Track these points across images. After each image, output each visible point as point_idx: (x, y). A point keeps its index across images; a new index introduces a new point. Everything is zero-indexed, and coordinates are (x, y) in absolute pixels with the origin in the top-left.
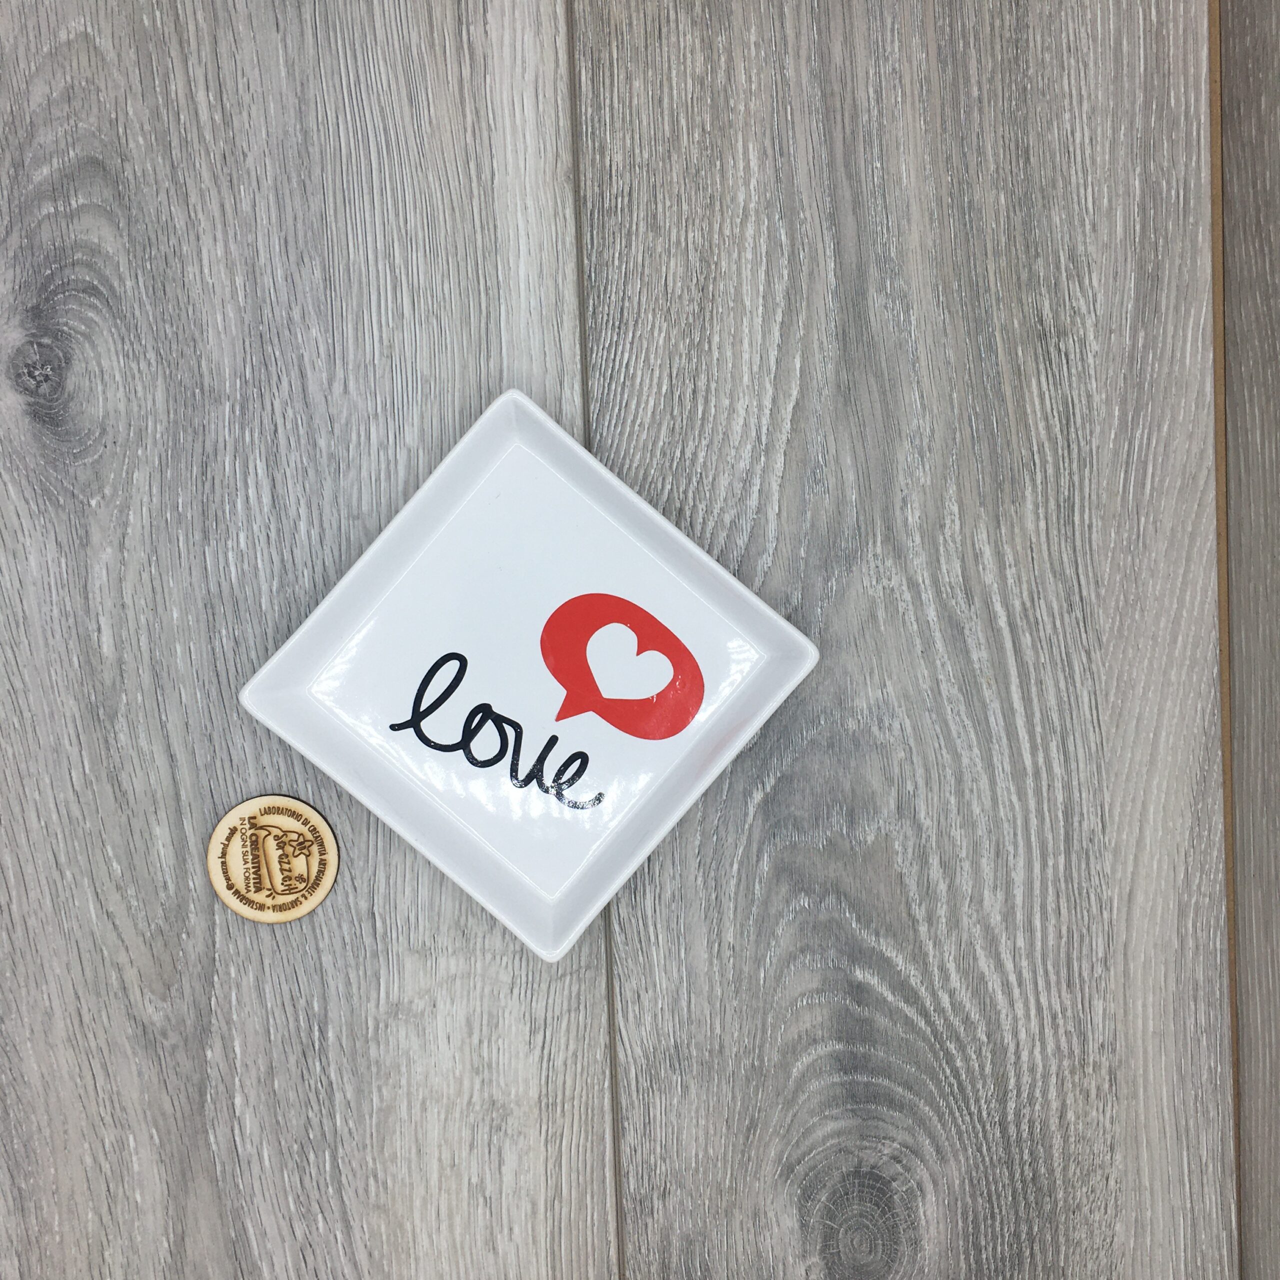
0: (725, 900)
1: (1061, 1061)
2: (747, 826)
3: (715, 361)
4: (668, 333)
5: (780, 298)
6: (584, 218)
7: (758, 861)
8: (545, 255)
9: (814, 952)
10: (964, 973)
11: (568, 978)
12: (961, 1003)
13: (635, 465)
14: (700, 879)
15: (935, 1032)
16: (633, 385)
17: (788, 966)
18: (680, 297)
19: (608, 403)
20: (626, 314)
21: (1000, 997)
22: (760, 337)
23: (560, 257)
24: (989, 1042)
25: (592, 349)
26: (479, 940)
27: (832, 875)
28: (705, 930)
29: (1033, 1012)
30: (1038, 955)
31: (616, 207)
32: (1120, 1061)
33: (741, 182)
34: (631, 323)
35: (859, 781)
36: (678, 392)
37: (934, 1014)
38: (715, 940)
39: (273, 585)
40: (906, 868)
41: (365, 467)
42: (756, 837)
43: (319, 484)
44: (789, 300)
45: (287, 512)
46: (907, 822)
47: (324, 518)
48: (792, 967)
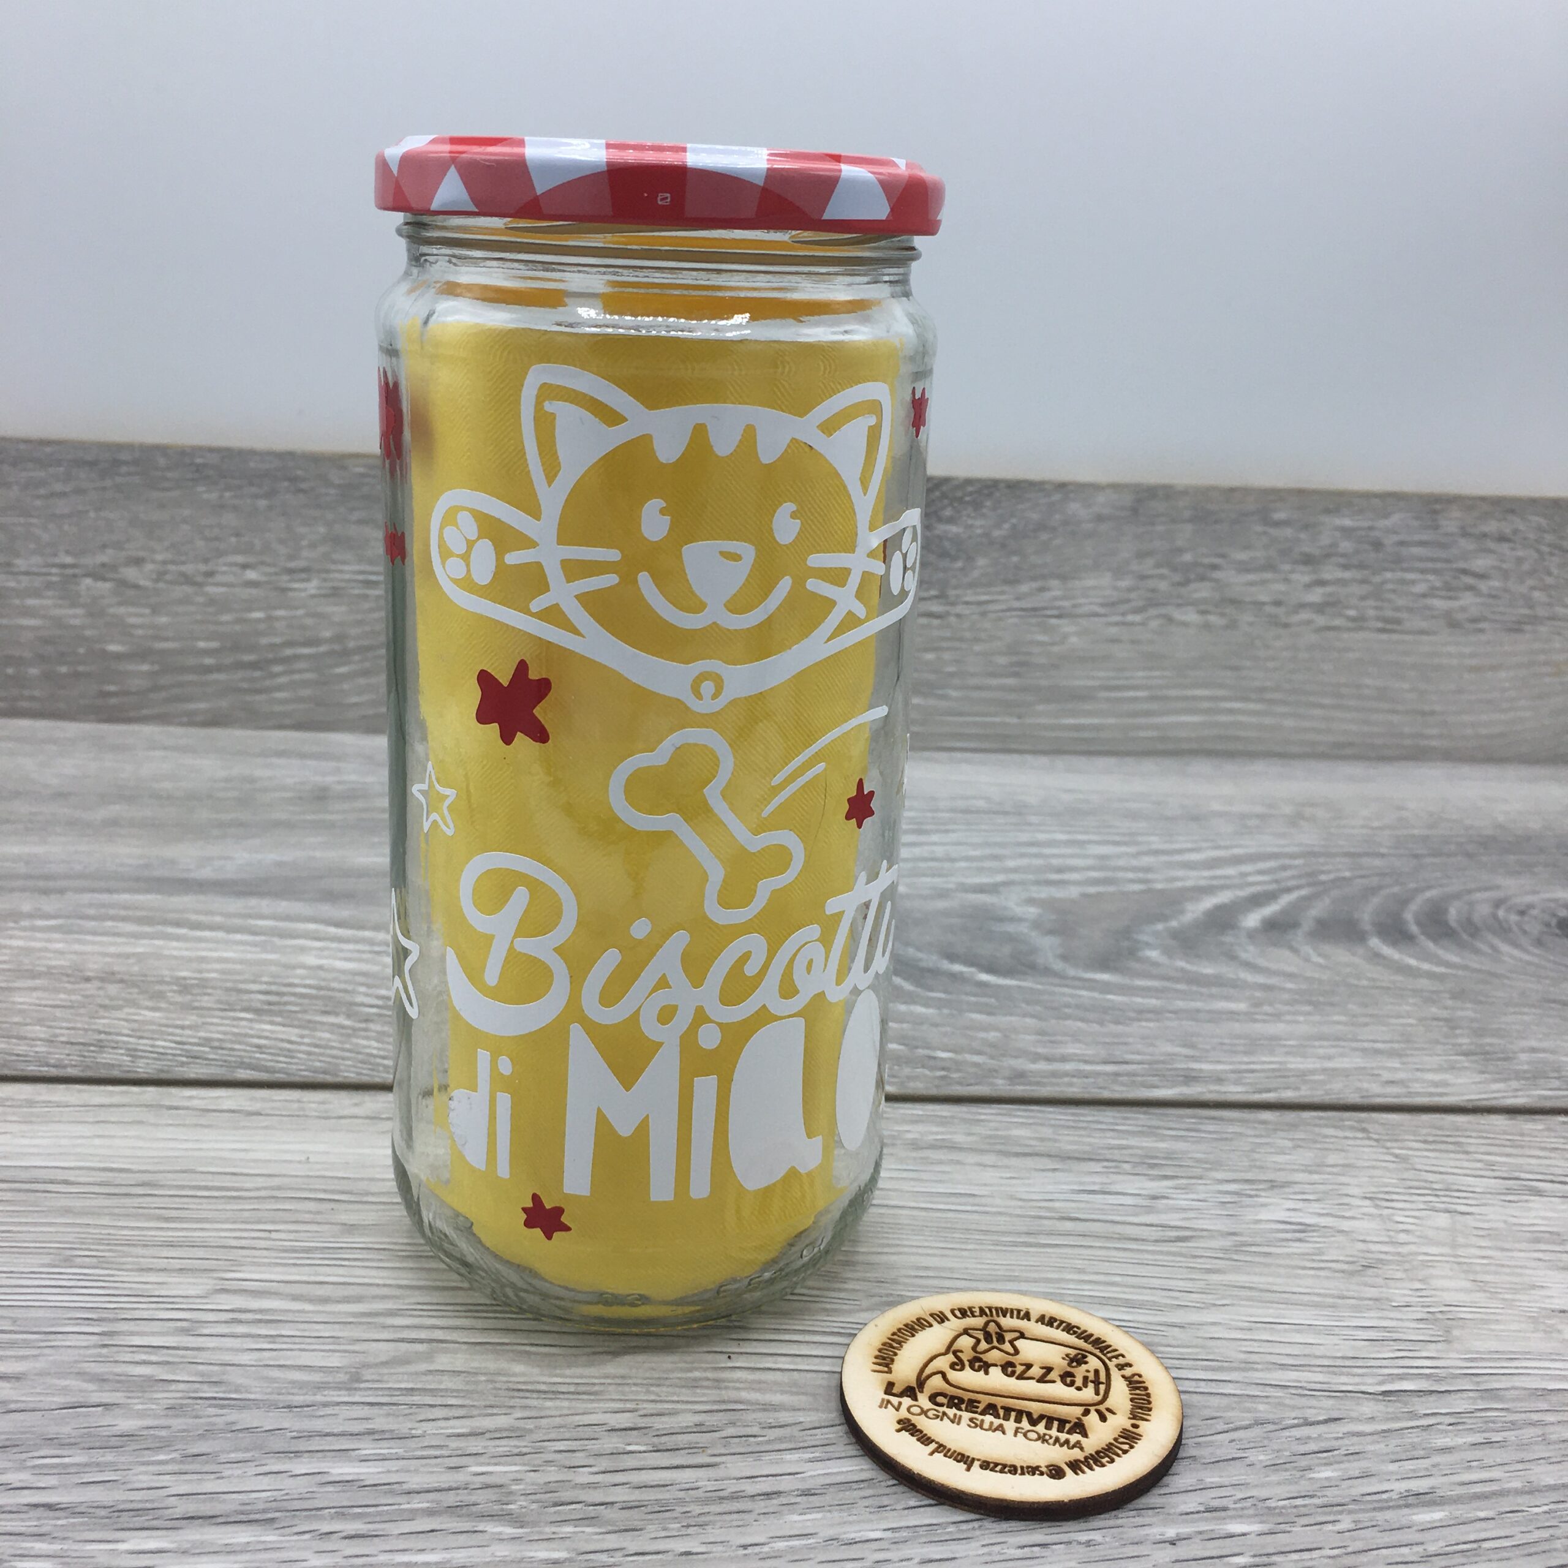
0: (1173, 1007)
2: (1039, 987)
3: (224, 976)
4: (147, 1008)
5: (147, 929)
7: (1097, 981)
9: (1232, 950)
10: (1212, 867)
11: (1397, 1151)
12: (1258, 870)
13: (374, 1044)
14: (1144, 1024)
15: (1310, 885)
16: (221, 1040)
17: (1266, 968)
18: (85, 996)
19: (242, 1063)
20: (81, 1040)
22: (203, 945)
24: (1304, 859)
25: (129, 1072)
26: (1373, 1247)
27: (1101, 935)
28: (1237, 1025)
32: (1284, 801)
34: (103, 1036)
35: (946, 913)
36: (259, 1005)
37: (1283, 885)
38: (1250, 1017)
39: (500, 1533)
40: (1073, 892)
41: (228, 1358)
42: (1057, 981)
43: (240, 1435)
44: (159, 924)
45: (296, 1497)
46: (1001, 889)
47: (336, 1431)
48: (1265, 965)
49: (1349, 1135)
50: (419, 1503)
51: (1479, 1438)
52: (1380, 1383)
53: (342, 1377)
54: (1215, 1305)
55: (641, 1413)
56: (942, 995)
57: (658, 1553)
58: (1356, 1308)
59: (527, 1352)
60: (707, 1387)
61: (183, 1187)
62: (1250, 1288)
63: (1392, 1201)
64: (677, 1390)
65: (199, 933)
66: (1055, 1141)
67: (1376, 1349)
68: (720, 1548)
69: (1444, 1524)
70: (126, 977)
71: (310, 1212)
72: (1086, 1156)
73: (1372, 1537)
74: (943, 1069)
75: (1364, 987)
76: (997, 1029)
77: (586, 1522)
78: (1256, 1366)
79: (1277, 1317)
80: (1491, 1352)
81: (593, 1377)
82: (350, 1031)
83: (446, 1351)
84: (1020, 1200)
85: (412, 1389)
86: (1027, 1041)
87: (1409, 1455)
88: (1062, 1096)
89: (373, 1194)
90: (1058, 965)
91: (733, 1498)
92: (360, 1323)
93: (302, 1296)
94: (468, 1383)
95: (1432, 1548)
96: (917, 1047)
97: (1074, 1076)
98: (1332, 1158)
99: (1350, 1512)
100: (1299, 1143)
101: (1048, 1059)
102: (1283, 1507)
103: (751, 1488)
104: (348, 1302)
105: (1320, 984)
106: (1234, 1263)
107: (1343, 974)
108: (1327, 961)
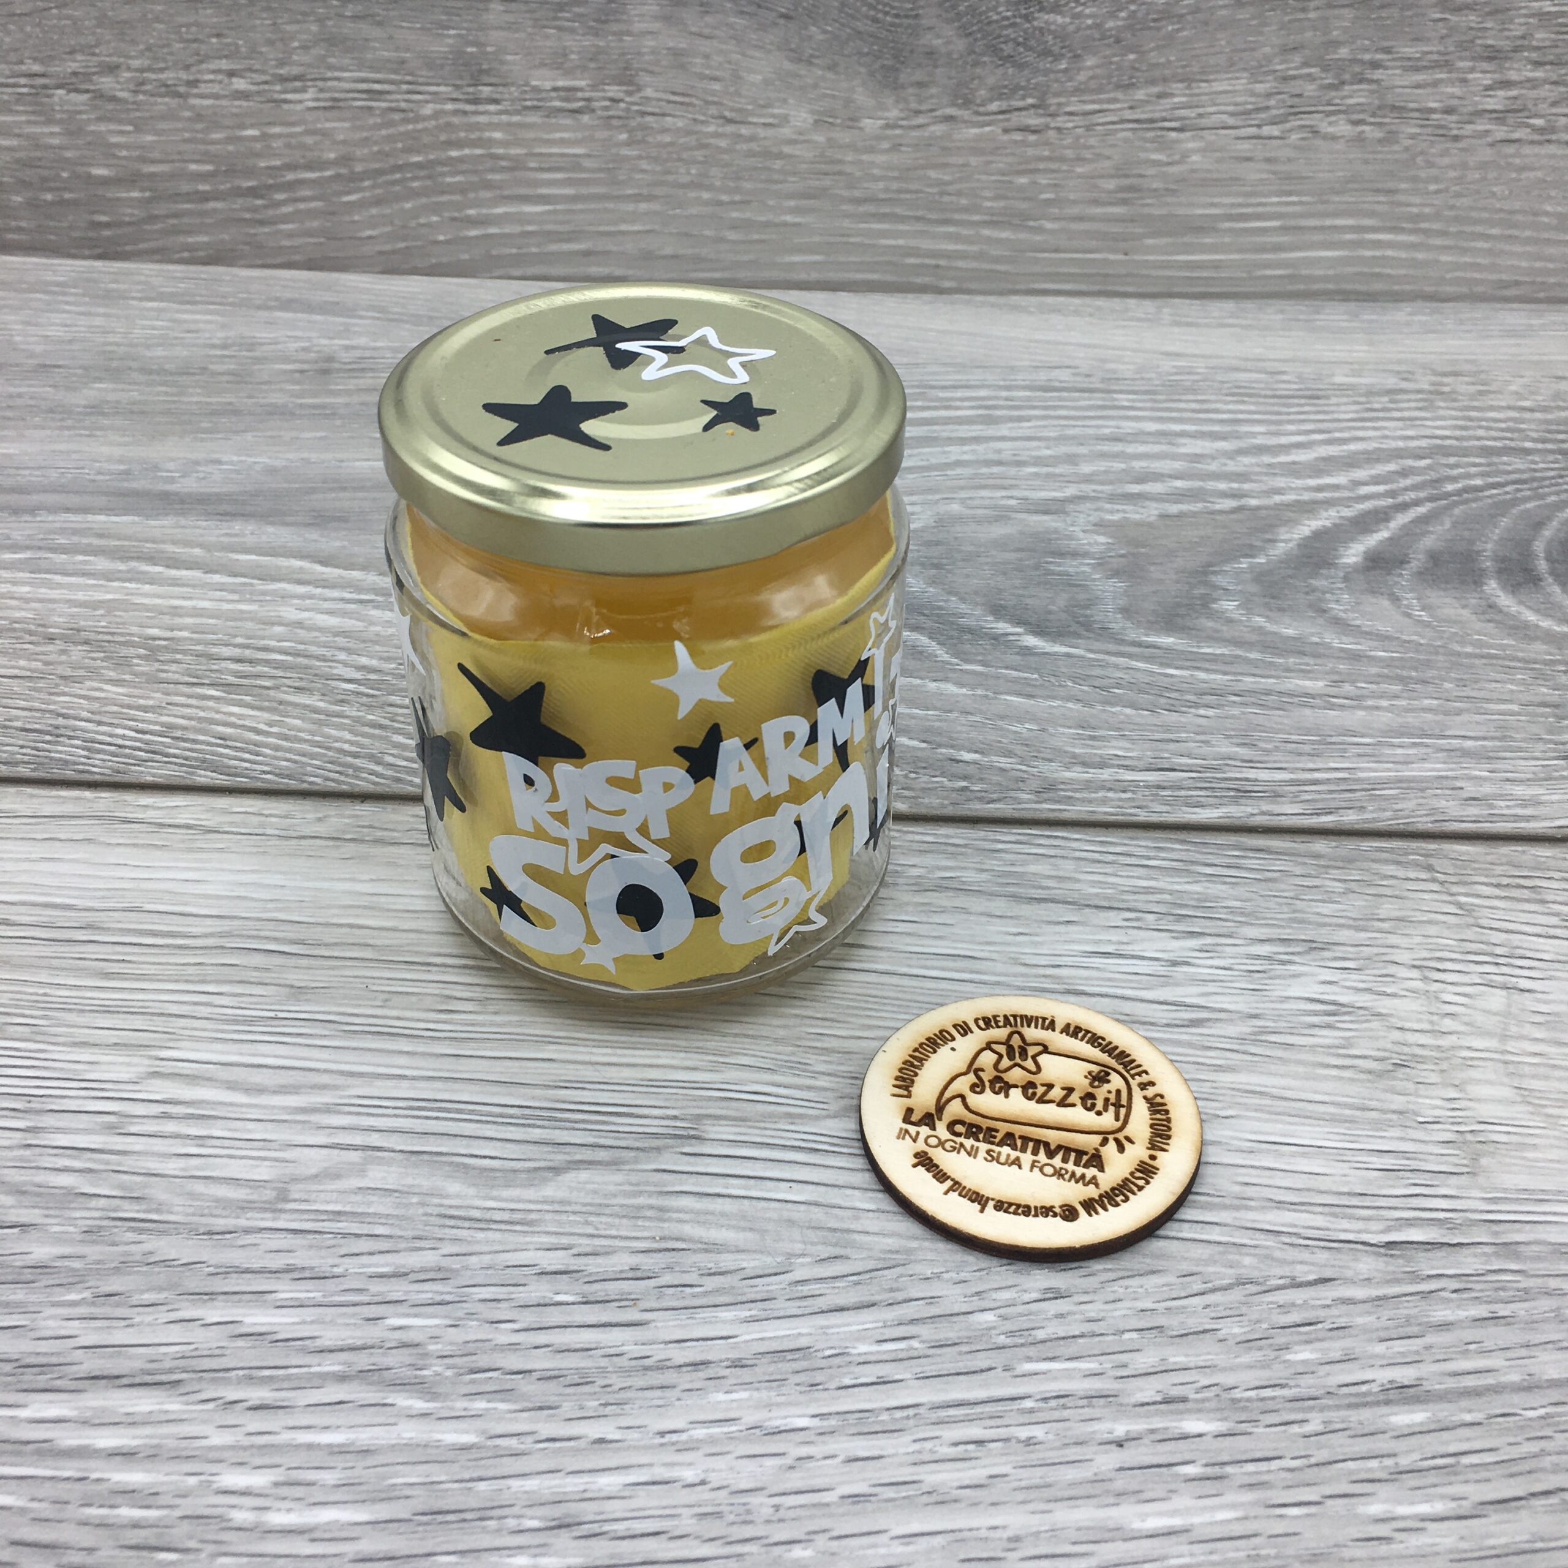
0: (1240, 687)
1: (1441, 408)
2: (1092, 656)
3: (195, 636)
4: (111, 681)
5: (122, 566)
7: (1159, 648)
9: (1323, 600)
10: (1321, 472)
11: (1463, 899)
12: (1372, 477)
13: (347, 736)
14: (1202, 712)
15: (1431, 499)
16: (185, 728)
17: (1357, 626)
18: (47, 663)
19: (204, 761)
20: (37, 726)
22: (176, 589)
24: (1432, 458)
25: (83, 772)
26: (1411, 1038)
27: (1174, 577)
28: (1307, 712)
29: (1366, 424)
32: (1423, 368)
34: (60, 721)
35: (1001, 544)
36: (231, 679)
37: (1400, 499)
38: (1326, 701)
39: (410, 1408)
40: (1150, 512)
41: (154, 1165)
42: (1112, 647)
43: (157, 1269)
44: (132, 558)
45: (205, 1353)
46: (1070, 507)
47: (256, 1266)
48: (1358, 622)
49: (1412, 875)
50: (331, 1365)
51: (1482, 1311)
52: (1388, 1230)
53: (269, 1194)
55: (575, 1251)
56: (979, 668)
57: (570, 1439)
58: (1377, 1125)
59: (465, 1166)
60: (650, 1218)
61: (129, 931)
62: (1261, 1093)
63: (1445, 971)
64: (617, 1221)
65: (174, 573)
66: (1078, 881)
67: (1391, 1183)
68: (634, 1435)
69: (1425, 1429)
70: (92, 636)
71: (256, 969)
73: (1341, 1444)
74: (965, 778)
75: (1469, 655)
76: (1034, 719)
77: (499, 1396)
78: (1252, 1203)
79: (1285, 1136)
80: (1518, 1191)
81: (530, 1201)
82: (322, 717)
83: (381, 1162)
85: (339, 1213)
86: (1064, 737)
87: (1402, 1332)
88: (1093, 818)
89: (326, 945)
90: (1117, 623)
91: (658, 1368)
92: (296, 1122)
93: (236, 1082)
94: (398, 1206)
95: (1404, 1462)
96: (940, 746)
97: (1110, 789)
98: (1388, 909)
99: (1322, 1409)
100: (1354, 886)
101: (1084, 764)
102: (1249, 1400)
103: (680, 1355)
104: (286, 1093)
105: (1417, 651)
106: (1250, 1058)
107: (1446, 635)
108: (1431, 616)
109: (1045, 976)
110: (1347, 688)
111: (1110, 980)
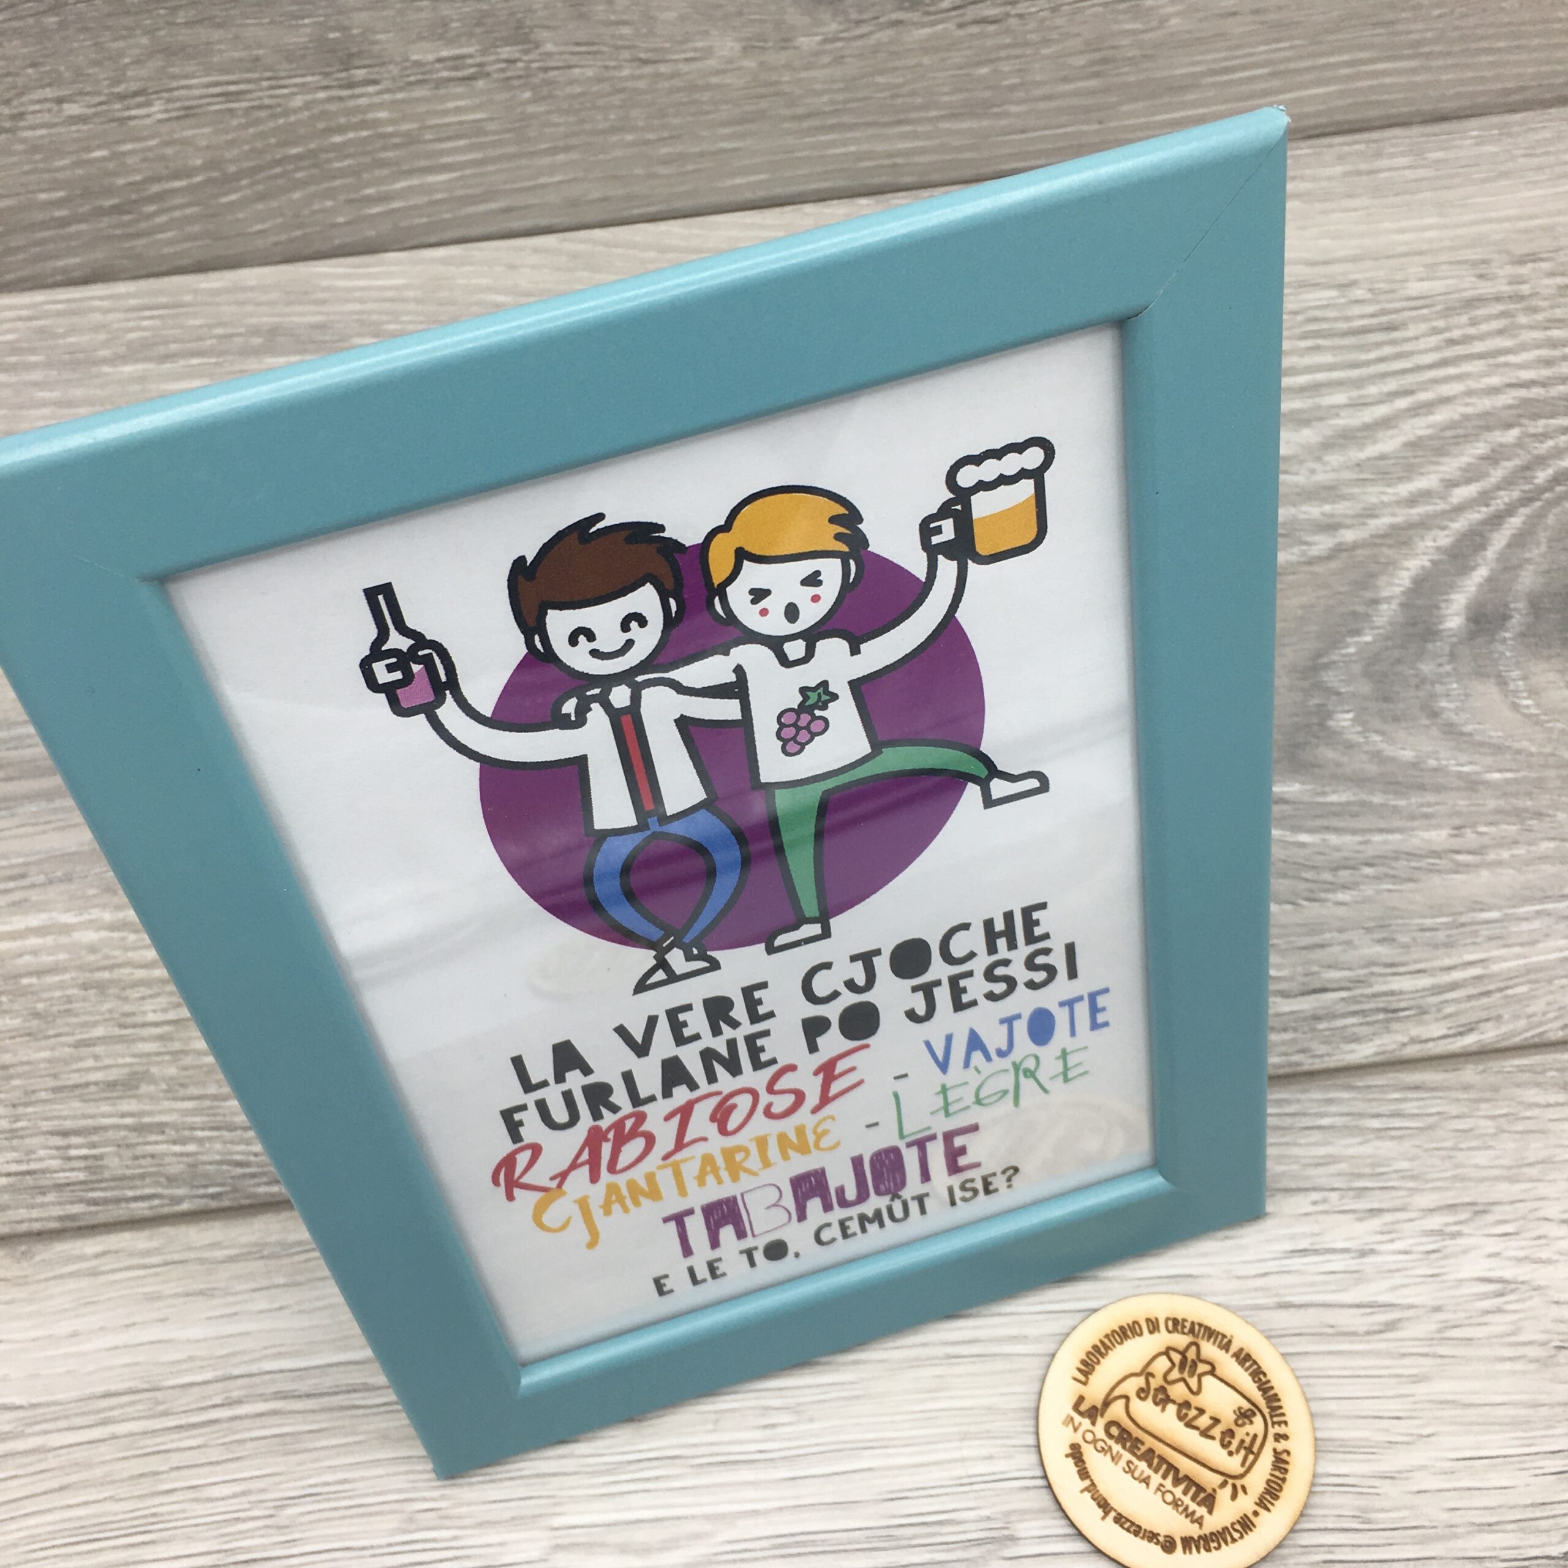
0: (1370, 851)
1: (1523, 327)
6: (101, 1218)
8: (170, 1289)
9: (1433, 696)
10: (1409, 471)
12: (1463, 470)
14: (1341, 896)
15: (1526, 501)
17: (1470, 734)
21: (1441, 416)
23: (176, 1257)
24: (1519, 425)
28: (1436, 880)
29: (1452, 371)
30: (1355, 373)
31: (85, 1158)
32: (1500, 252)
33: (64, 940)
37: (1493, 508)
38: (1451, 860)
48: (1469, 728)
49: (1552, 1098)
54: (1422, 1436)
58: (1548, 1422)
62: (1452, 1402)
72: (1293, 1185)
78: (1459, 1530)
79: (1478, 1448)
84: (1239, 1278)
98: (1532, 1149)
100: (1501, 1123)
104: (669, 1549)
105: (1530, 767)
106: (1439, 1361)
107: (1554, 736)
108: (1538, 705)
109: (1256, 1290)
110: (1470, 838)
111: (1313, 1284)
